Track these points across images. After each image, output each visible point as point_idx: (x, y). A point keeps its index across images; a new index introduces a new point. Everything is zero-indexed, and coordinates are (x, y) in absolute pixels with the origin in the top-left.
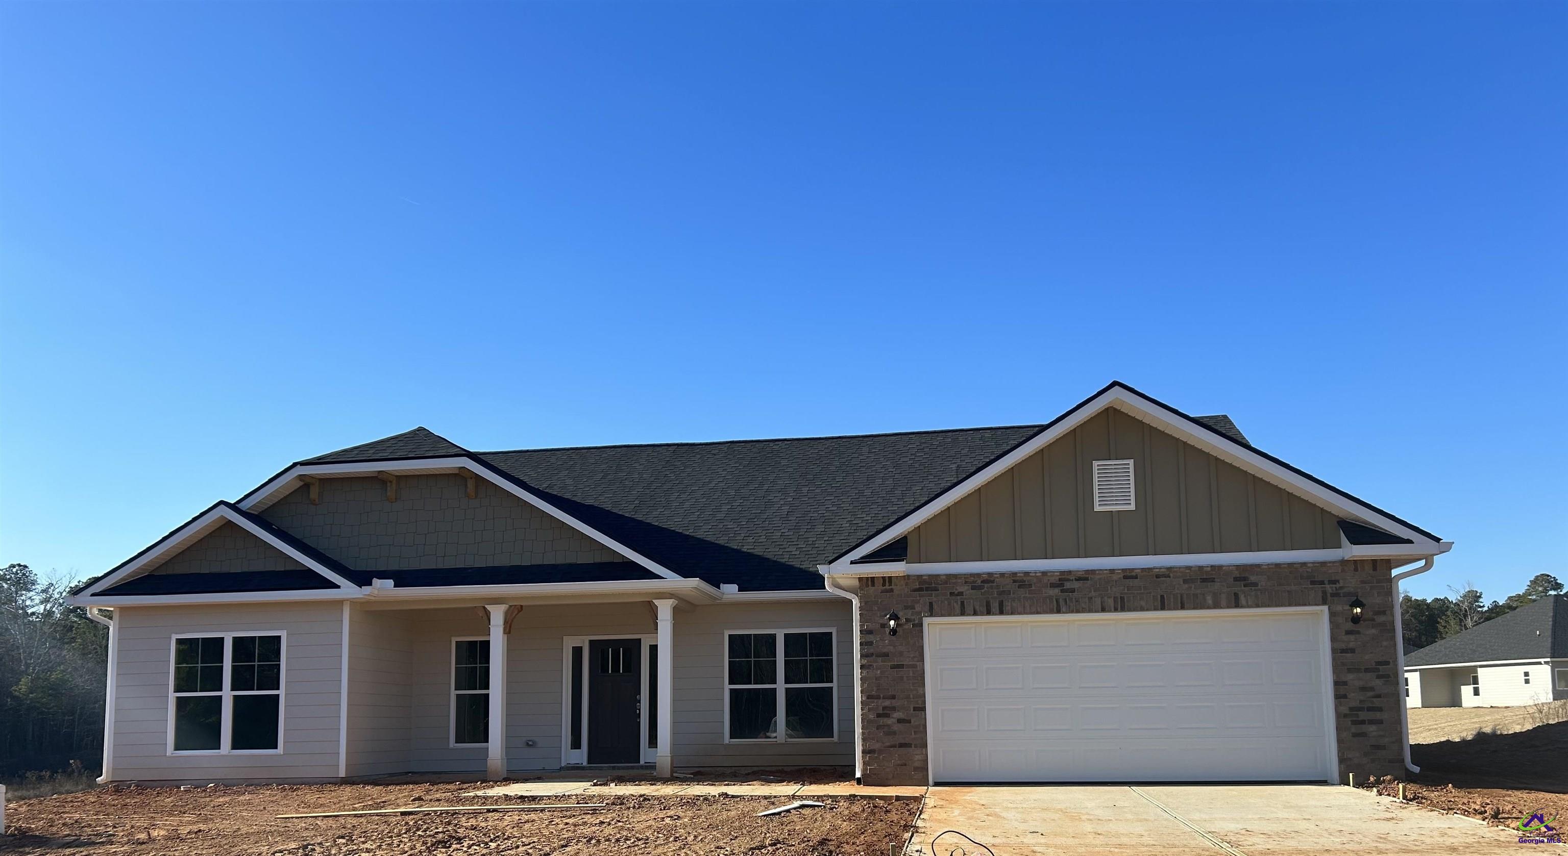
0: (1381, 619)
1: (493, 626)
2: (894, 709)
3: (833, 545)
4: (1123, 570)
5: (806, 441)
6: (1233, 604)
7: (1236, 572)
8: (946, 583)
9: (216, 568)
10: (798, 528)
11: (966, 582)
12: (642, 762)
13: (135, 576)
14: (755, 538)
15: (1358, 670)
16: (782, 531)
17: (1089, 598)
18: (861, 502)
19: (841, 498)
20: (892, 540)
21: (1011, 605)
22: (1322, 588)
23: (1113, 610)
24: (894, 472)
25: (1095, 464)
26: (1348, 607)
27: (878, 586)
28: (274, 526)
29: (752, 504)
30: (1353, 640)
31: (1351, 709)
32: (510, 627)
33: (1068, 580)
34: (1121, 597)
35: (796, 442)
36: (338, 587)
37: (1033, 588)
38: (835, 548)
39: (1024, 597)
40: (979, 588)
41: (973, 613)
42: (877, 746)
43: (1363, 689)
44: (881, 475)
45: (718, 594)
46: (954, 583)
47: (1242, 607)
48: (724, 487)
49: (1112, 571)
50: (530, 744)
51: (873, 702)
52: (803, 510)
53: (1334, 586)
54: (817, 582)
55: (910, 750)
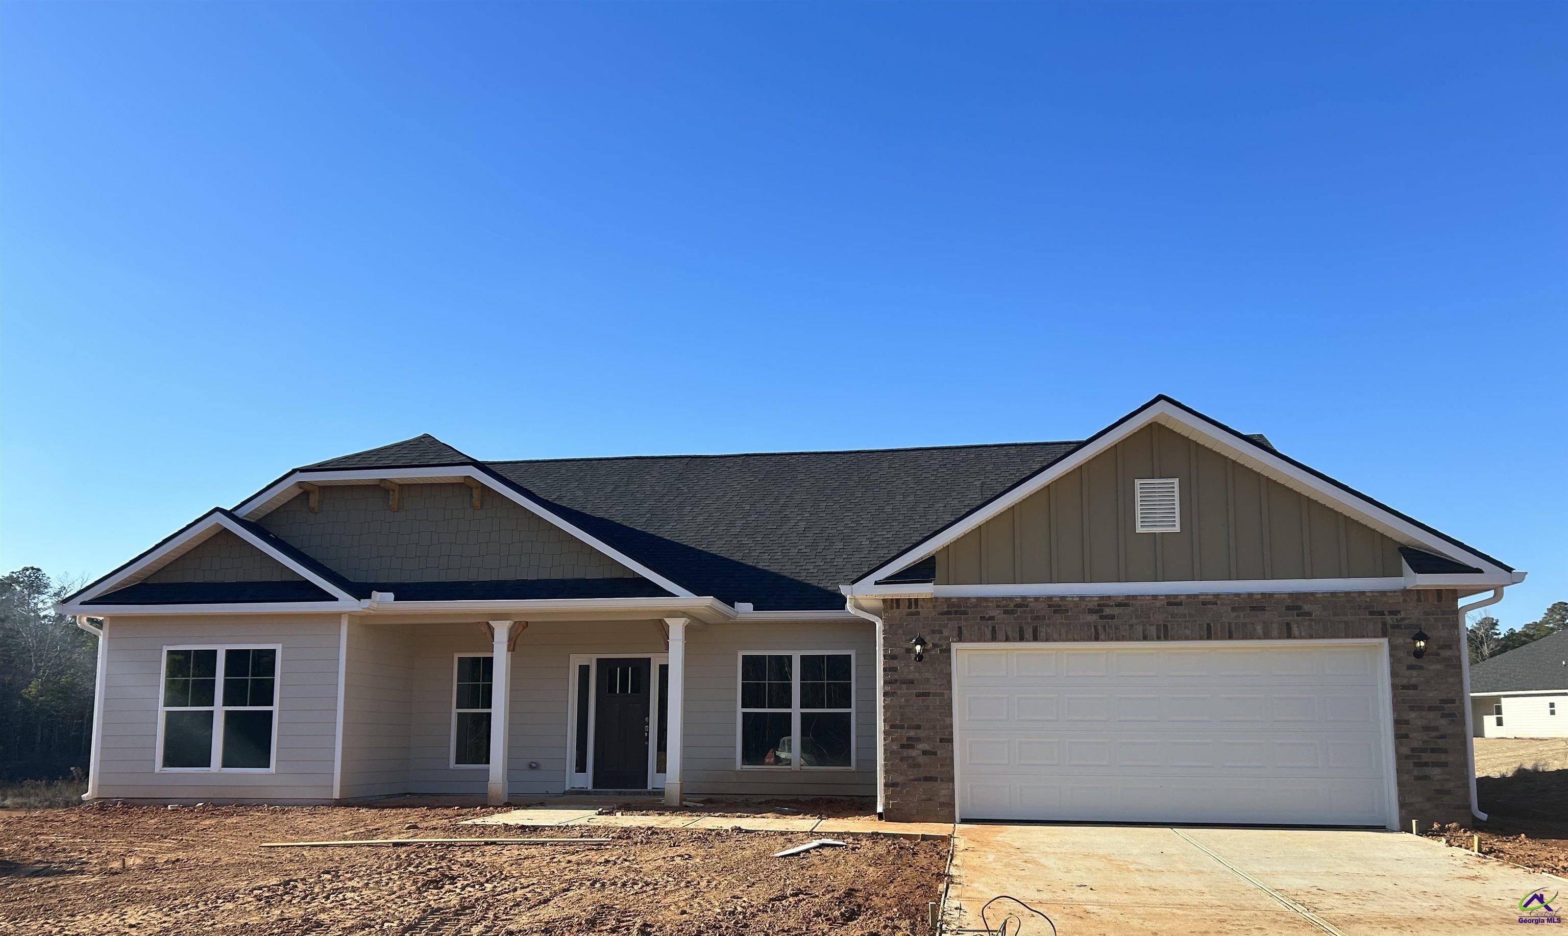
0: (1446, 653)
1: (498, 643)
2: (918, 740)
3: (852, 563)
4: (1166, 596)
5: (823, 455)
6: (1286, 635)
7: (1289, 601)
8: (976, 606)
9: (210, 578)
10: (816, 544)
11: (998, 606)
12: (649, 788)
13: (127, 585)
14: (771, 555)
15: (1420, 708)
16: (799, 548)
17: (1129, 625)
18: (881, 519)
19: (861, 514)
20: (919, 560)
21: (1046, 630)
22: (1381, 619)
23: (1155, 638)
24: (916, 488)
25: (1138, 482)
26: (1409, 640)
27: (904, 609)
28: (271, 535)
29: (768, 519)
30: (1414, 675)
31: (1413, 750)
32: (515, 644)
33: (1108, 606)
34: (1164, 625)
35: (813, 456)
36: (336, 599)
37: (1070, 613)
38: (854, 567)
39: (1059, 623)
40: (1012, 612)
41: (1004, 639)
42: (900, 779)
43: (1426, 729)
44: (902, 491)
45: (734, 614)
46: (986, 607)
47: (1295, 638)
48: (739, 501)
49: (1155, 597)
50: (533, 767)
51: (897, 732)
52: (821, 526)
53: (1394, 617)
54: (839, 602)
55: (936, 784)
